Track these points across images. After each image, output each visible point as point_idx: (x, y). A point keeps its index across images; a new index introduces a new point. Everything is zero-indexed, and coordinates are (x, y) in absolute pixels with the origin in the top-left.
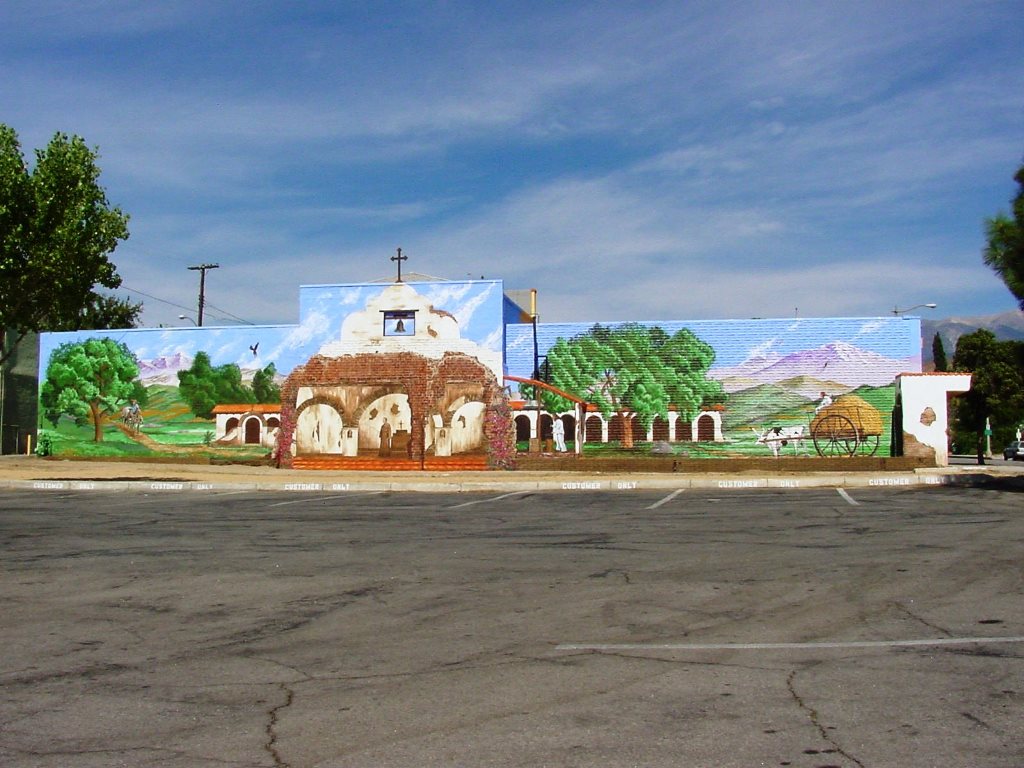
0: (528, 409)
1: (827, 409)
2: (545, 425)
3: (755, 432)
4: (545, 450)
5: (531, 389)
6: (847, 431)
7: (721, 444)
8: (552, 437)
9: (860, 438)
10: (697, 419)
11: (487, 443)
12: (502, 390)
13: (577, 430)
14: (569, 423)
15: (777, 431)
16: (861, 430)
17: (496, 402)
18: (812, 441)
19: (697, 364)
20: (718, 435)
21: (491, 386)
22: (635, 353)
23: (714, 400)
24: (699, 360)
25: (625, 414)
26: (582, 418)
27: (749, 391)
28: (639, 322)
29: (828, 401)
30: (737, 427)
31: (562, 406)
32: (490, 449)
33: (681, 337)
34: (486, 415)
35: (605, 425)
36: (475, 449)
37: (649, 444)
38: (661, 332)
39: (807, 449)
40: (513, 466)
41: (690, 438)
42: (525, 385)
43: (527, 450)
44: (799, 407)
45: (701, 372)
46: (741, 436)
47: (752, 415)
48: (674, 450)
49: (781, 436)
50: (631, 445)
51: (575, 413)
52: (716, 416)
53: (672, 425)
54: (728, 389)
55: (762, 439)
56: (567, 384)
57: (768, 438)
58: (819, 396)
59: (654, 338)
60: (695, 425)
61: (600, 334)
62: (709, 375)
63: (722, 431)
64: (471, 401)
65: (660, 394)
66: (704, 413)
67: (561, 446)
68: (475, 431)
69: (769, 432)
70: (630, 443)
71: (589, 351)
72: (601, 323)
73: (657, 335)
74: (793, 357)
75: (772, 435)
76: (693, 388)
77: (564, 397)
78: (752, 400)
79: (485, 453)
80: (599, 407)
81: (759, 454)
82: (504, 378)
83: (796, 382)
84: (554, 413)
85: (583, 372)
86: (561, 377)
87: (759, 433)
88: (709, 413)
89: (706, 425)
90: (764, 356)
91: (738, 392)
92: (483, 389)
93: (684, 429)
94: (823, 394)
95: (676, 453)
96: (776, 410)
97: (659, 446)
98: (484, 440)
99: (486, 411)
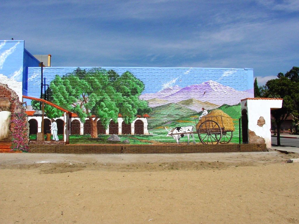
0: (37, 115)
1: (205, 117)
2: (46, 125)
3: (167, 130)
4: (46, 139)
5: (39, 104)
6: (216, 129)
7: (147, 136)
8: (50, 132)
9: (223, 133)
10: (134, 122)
11: (11, 135)
12: (22, 104)
13: (65, 128)
14: (60, 123)
15: (178, 129)
16: (223, 129)
17: (18, 111)
18: (197, 135)
19: (135, 92)
20: (146, 131)
21: (15, 102)
22: (99, 85)
23: (143, 112)
24: (135, 89)
25: (94, 119)
26: (68, 121)
27: (163, 106)
28: (103, 67)
29: (206, 112)
30: (156, 127)
31: (57, 114)
32: (13, 139)
33: (126, 76)
34: (11, 119)
35: (82, 125)
36: (4, 139)
37: (107, 136)
38: (114, 73)
39: (194, 139)
40: (27, 150)
41: (130, 132)
42: (35, 102)
43: (36, 140)
44: (191, 116)
45: (137, 95)
46: (159, 131)
47: (165, 120)
48: (120, 139)
49: (180, 132)
50: (97, 136)
51: (64, 118)
52: (144, 120)
53: (120, 125)
54: (152, 105)
55: (170, 133)
56: (61, 101)
57: (174, 133)
58: (201, 110)
59: (110, 76)
60: (133, 125)
61: (80, 74)
62: (141, 97)
63: (148, 129)
64: (3, 110)
65: (114, 108)
66: (138, 119)
67: (56, 137)
68: (5, 128)
69: (174, 129)
70: (96, 135)
71: (74, 83)
72: (81, 68)
73: (112, 75)
74: (187, 88)
75: (176, 131)
76: (132, 105)
77: (58, 109)
78: (165, 112)
79: (10, 141)
80: (79, 115)
81: (169, 142)
82: (23, 97)
83: (189, 102)
84: (51, 118)
85: (70, 95)
86: (57, 98)
87: (168, 130)
88: (141, 119)
89: (139, 126)
90: (171, 87)
91: (157, 107)
92: (9, 103)
93: (126, 128)
94: (203, 109)
95: (122, 141)
96: (178, 117)
97: (113, 137)
98: (10, 133)
99: (11, 117)
